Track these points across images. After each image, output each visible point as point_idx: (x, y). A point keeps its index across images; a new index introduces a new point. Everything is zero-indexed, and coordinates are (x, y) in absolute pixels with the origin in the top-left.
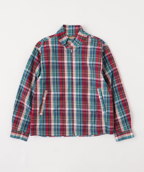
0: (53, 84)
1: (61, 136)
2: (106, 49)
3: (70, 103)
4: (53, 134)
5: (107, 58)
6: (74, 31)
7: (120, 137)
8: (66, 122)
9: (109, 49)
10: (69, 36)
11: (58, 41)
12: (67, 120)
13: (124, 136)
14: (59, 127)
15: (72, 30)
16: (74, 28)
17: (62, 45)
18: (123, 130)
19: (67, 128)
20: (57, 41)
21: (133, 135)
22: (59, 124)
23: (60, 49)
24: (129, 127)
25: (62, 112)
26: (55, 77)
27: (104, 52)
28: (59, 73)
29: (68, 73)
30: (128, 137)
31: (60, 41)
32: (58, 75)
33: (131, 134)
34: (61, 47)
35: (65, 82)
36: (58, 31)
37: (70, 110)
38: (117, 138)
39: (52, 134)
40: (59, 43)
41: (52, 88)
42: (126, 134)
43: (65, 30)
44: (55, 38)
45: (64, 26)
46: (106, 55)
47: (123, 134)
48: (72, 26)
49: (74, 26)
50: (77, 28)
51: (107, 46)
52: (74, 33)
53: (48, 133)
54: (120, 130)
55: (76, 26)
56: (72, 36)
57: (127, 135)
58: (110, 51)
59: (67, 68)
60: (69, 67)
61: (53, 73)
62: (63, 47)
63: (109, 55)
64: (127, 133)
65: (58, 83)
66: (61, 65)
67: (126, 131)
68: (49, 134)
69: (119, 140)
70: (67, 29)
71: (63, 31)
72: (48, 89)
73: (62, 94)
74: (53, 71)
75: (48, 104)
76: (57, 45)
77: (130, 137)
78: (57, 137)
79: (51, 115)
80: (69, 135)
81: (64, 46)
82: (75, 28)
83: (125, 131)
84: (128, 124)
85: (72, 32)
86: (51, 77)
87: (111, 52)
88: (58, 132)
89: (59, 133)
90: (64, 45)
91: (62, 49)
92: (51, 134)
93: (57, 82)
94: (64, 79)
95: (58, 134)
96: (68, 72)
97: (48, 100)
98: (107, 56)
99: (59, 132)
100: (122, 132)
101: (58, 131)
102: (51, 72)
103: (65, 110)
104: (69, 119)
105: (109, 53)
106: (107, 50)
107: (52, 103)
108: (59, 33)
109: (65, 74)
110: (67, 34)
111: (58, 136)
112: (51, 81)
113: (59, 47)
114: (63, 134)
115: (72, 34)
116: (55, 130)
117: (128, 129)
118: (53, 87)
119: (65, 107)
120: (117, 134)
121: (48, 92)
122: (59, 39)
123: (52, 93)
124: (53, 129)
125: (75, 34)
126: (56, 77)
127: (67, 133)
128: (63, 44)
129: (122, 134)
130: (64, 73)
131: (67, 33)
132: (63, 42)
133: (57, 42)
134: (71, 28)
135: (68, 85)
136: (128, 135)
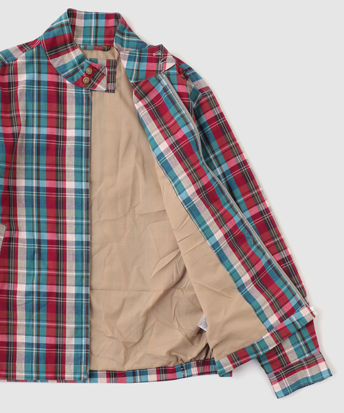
0: (27, 206)
1: (47, 379)
2: (203, 97)
3: (82, 271)
4: (20, 372)
5: (208, 129)
6: (101, 32)
7: (287, 382)
8: (67, 335)
9: (214, 97)
10: (85, 49)
11: (49, 64)
12: (70, 328)
13: (300, 375)
14: (43, 351)
15: (97, 27)
16: (102, 23)
17: (61, 79)
18: (293, 358)
19: (70, 353)
20: (44, 63)
21: (329, 370)
22: (44, 340)
23: (53, 89)
24: (311, 346)
25: (53, 299)
26: (34, 183)
27: (198, 108)
28: (47, 170)
29: (76, 172)
30: (312, 377)
31: (56, 63)
32: (43, 175)
33: (322, 367)
34: (57, 84)
35: (64, 200)
36: (49, 30)
37: (82, 294)
38: (278, 387)
39: (17, 374)
40: (52, 71)
41: (22, 219)
42: (303, 368)
43: (73, 27)
44: (39, 53)
45: (71, 14)
46: (204, 118)
47: (294, 372)
48: (97, 16)
49: (102, 15)
50: (112, 22)
51: (207, 88)
52: (101, 39)
53: (5, 369)
54: (283, 361)
55: (108, 16)
56: (95, 49)
57: (308, 373)
58: (218, 105)
59: (74, 154)
60: (82, 150)
61: (26, 170)
62: (65, 85)
63: (215, 118)
64: (309, 366)
65: (43, 203)
66: (53, 143)
67: (305, 359)
68: (7, 371)
69: (286, 392)
70: (80, 23)
71: (66, 32)
72: (9, 221)
73: (56, 239)
74: (26, 164)
75: (9, 273)
76: (45, 77)
77: (319, 378)
78: (35, 381)
79: (18, 307)
80: (75, 378)
81: (67, 82)
82: (106, 23)
83: (300, 362)
84: (308, 337)
85: (96, 36)
86: (21, 183)
87: (220, 109)
88: (38, 368)
89: (41, 370)
90: (67, 77)
91: (61, 90)
92: (15, 371)
93: (38, 198)
94: (64, 190)
95: (38, 372)
96: (76, 166)
97: (9, 258)
98: (210, 121)
99: (43, 366)
100: (292, 365)
101: (38, 362)
102: (21, 167)
103: (64, 295)
104: (76, 323)
105: (216, 112)
106: (208, 101)
107: (21, 268)
108: (51, 35)
109: (67, 174)
110: (79, 40)
111: (38, 379)
112: (21, 194)
113: (49, 83)
114: (56, 373)
115: (96, 42)
116: (28, 359)
117: (309, 352)
118: (27, 216)
119: (65, 285)
120: (275, 374)
121: (9, 229)
122: (52, 57)
123: (23, 235)
124: (24, 357)
125: (105, 42)
126: (38, 183)
127: (69, 368)
128: (64, 72)
129: (291, 370)
130: (64, 171)
131: (77, 36)
132: (65, 66)
133: (44, 68)
134: (93, 22)
135: (73, 211)
136: (311, 372)
